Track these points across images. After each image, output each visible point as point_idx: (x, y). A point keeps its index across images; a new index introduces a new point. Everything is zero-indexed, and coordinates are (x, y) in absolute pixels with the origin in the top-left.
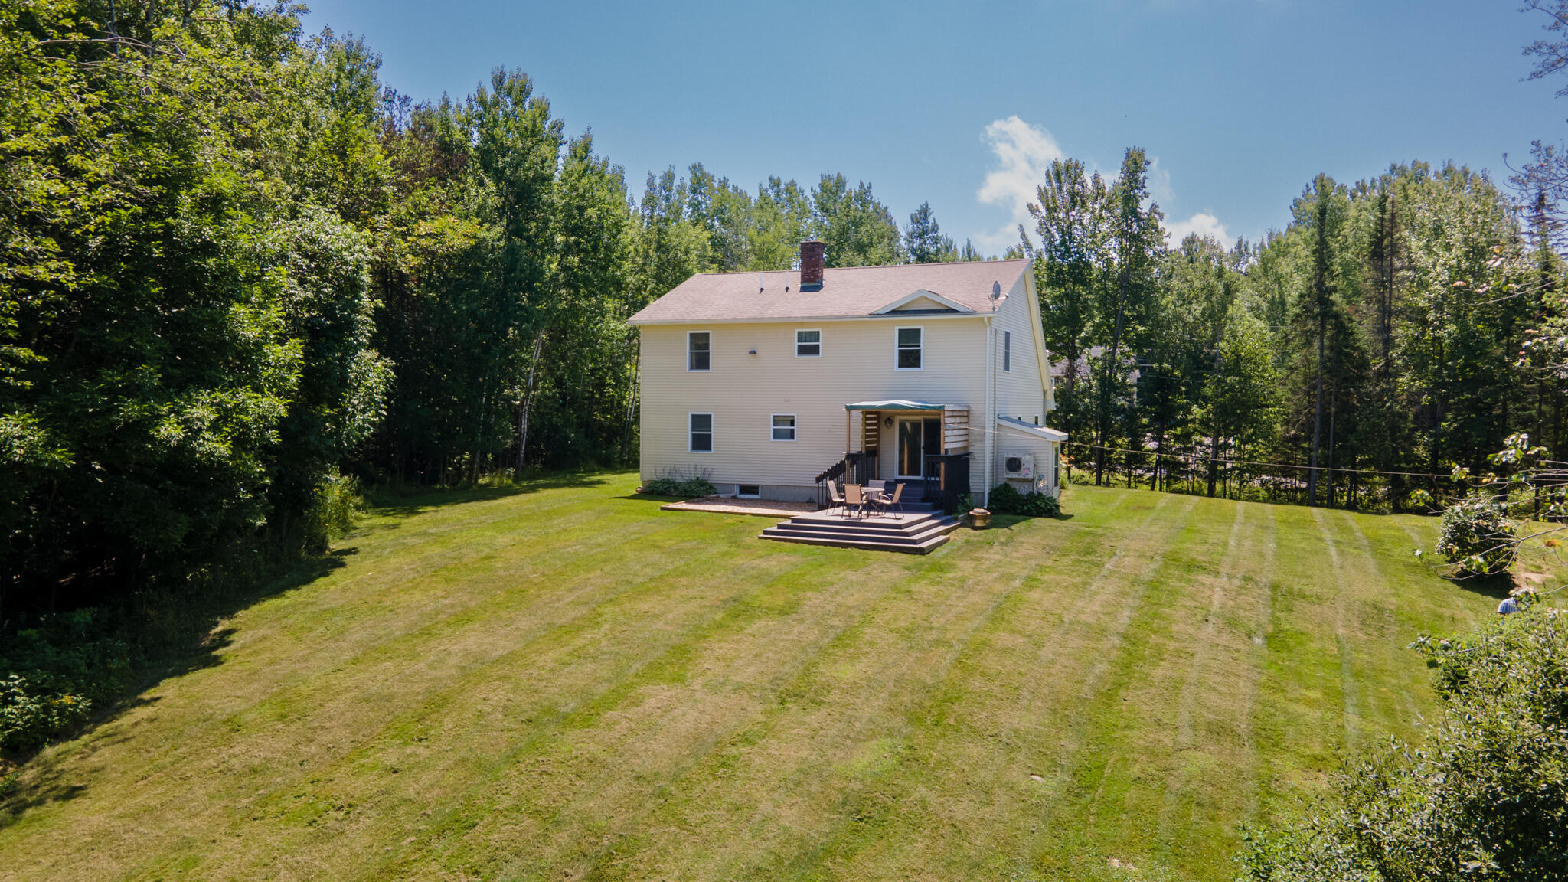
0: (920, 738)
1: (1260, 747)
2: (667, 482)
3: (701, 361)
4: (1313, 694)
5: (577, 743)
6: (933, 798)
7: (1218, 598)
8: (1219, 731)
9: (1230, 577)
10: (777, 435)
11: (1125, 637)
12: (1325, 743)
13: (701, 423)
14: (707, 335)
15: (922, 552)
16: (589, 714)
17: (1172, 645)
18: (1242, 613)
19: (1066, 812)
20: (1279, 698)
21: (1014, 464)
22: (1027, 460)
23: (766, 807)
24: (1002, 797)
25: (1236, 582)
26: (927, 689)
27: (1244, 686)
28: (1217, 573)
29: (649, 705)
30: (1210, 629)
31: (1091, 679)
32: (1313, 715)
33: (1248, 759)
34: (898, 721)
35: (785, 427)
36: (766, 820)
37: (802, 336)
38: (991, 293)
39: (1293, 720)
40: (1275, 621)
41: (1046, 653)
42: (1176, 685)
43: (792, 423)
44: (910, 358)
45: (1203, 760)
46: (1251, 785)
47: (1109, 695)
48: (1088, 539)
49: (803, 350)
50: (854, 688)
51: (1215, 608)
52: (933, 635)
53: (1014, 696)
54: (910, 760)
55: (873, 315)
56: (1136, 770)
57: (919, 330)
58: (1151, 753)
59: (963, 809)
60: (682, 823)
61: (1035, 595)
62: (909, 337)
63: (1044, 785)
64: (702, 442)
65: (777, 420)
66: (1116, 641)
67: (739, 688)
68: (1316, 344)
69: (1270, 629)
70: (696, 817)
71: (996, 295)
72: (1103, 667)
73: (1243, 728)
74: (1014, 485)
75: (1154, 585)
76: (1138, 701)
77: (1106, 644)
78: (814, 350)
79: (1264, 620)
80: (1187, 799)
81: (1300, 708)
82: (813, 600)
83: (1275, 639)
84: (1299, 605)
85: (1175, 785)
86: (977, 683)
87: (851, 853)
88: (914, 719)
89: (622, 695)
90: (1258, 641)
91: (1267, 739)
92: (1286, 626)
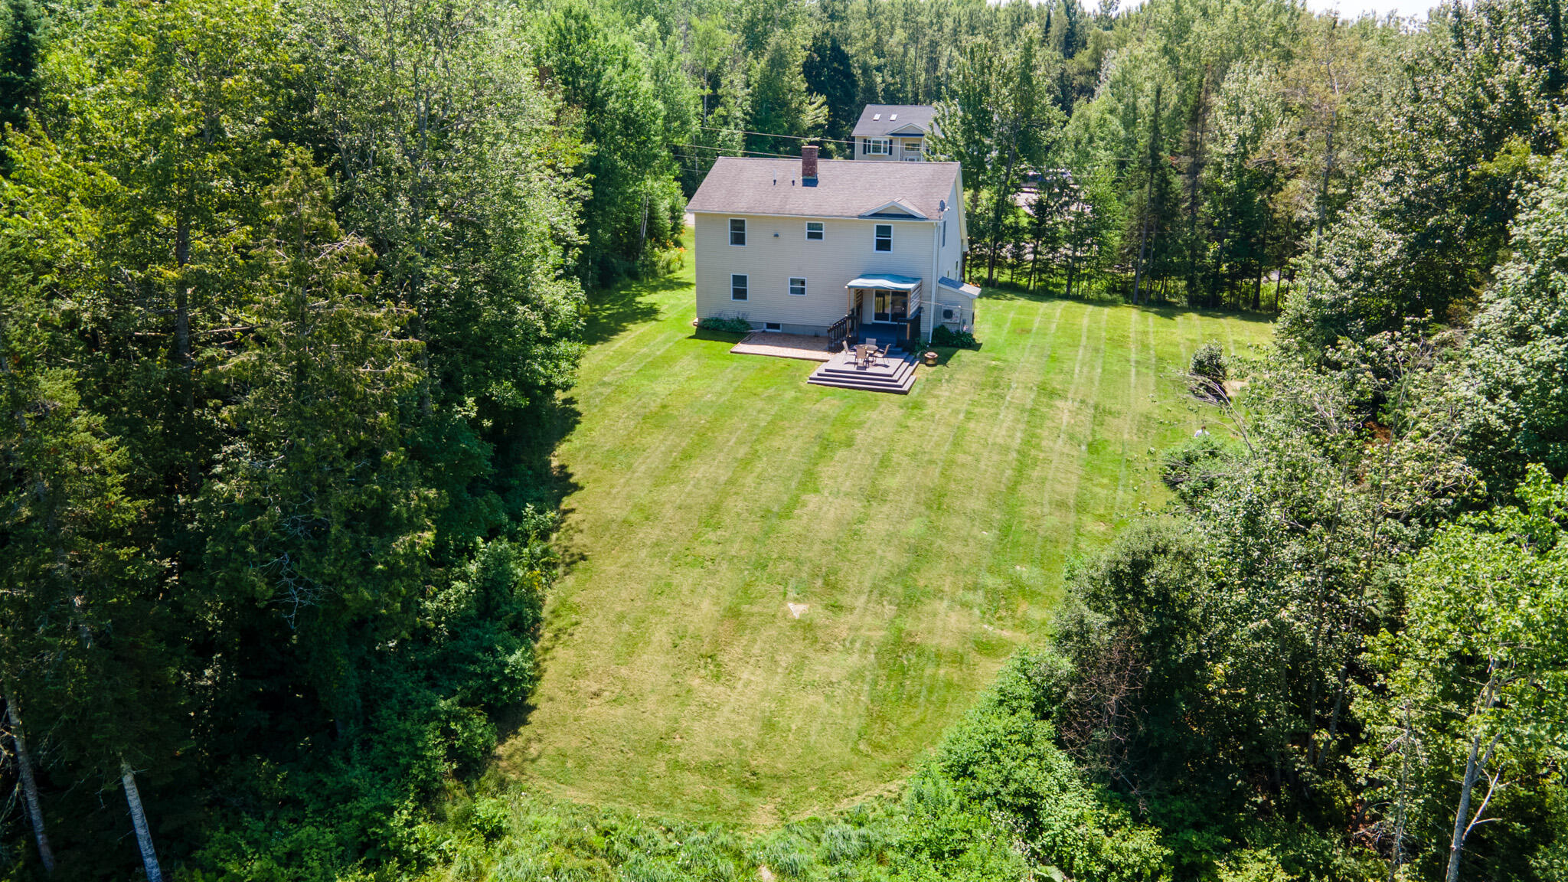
0: (933, 518)
1: (1078, 512)
2: (717, 320)
3: (738, 238)
4: (1105, 481)
5: (790, 527)
6: (944, 544)
7: (1066, 417)
8: (1061, 505)
9: (1073, 400)
10: (793, 291)
11: (1019, 452)
12: (1106, 508)
13: (740, 282)
14: (743, 222)
15: (905, 393)
16: (787, 513)
17: (1042, 455)
18: (1078, 429)
19: (998, 548)
20: (1089, 484)
21: (948, 314)
22: (956, 310)
23: (879, 552)
24: (972, 543)
25: (1076, 404)
26: (931, 490)
27: (1074, 478)
28: (1066, 399)
29: (811, 506)
30: (1060, 442)
31: (1004, 480)
32: (1102, 493)
33: (1072, 518)
34: (922, 509)
35: (798, 287)
36: (882, 558)
37: (810, 226)
38: (938, 207)
39: (1094, 496)
40: (1093, 433)
41: (982, 465)
42: (1043, 480)
43: (803, 283)
44: (883, 245)
45: (1053, 520)
46: (1072, 531)
47: (1013, 488)
48: (995, 373)
49: (811, 236)
50: (898, 492)
51: (1063, 428)
52: (926, 458)
53: (970, 492)
54: (932, 527)
55: (860, 217)
56: (1025, 527)
57: (889, 228)
58: (1032, 518)
59: (957, 548)
60: (849, 561)
61: (972, 425)
62: (883, 231)
63: (988, 536)
64: (740, 293)
65: (793, 281)
66: (1015, 455)
67: (847, 494)
68: (1147, 186)
69: (1090, 439)
70: (854, 558)
71: (942, 209)
72: (1009, 472)
73: (1072, 502)
74: (948, 327)
75: (1033, 412)
76: (1025, 491)
77: (1010, 458)
78: (819, 236)
79: (1088, 433)
80: (1047, 539)
81: (1097, 489)
82: (860, 435)
83: (1093, 448)
84: (1109, 419)
85: (1041, 533)
86: (953, 486)
87: (918, 570)
88: (929, 507)
89: (795, 502)
90: (1083, 447)
91: (1081, 507)
92: (1098, 437)
